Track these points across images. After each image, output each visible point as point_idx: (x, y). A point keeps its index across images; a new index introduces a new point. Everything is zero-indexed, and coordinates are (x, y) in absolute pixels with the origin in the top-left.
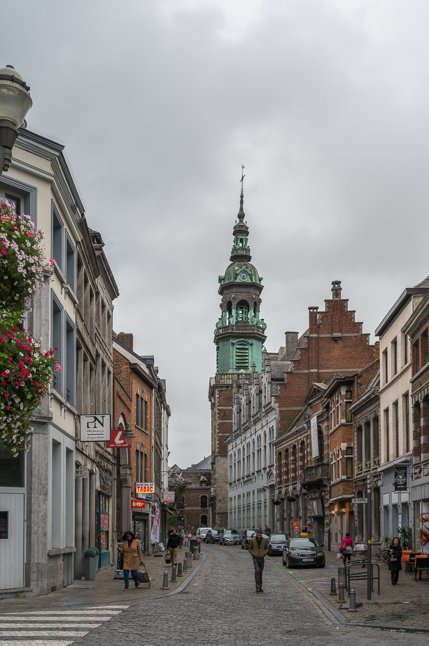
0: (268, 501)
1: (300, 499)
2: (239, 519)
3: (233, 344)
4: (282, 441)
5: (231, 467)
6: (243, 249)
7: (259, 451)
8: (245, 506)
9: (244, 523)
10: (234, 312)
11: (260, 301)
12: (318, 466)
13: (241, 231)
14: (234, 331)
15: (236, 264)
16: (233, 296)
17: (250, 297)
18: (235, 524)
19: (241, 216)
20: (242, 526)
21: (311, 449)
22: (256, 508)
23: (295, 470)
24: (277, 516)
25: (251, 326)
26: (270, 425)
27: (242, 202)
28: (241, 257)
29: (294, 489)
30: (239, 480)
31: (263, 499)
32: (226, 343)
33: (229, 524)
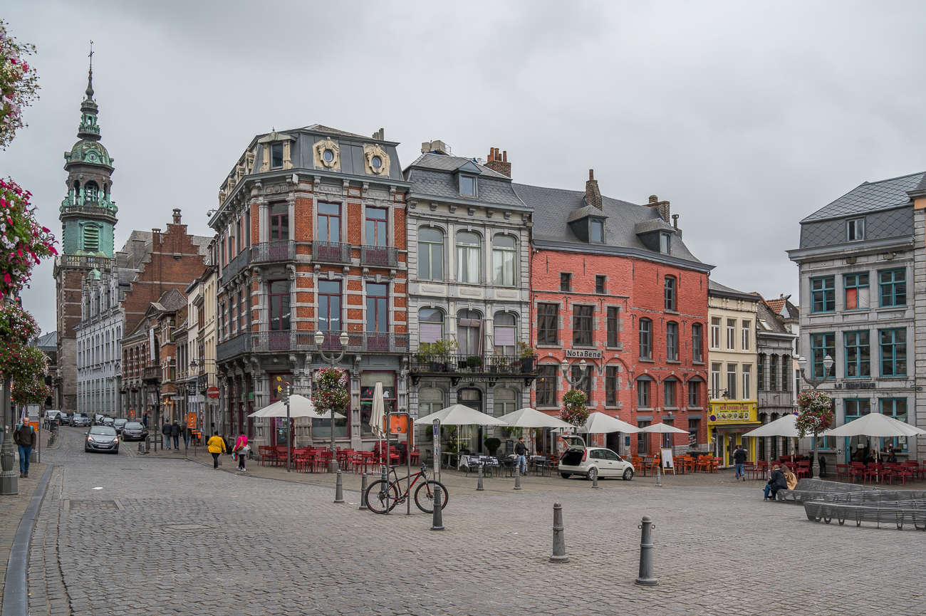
0: (115, 389)
1: (142, 391)
2: (89, 403)
3: (81, 225)
4: (128, 341)
5: (80, 353)
6: (91, 127)
7: (108, 344)
8: (95, 392)
9: (93, 407)
10: (82, 192)
11: (111, 183)
12: (154, 368)
13: (89, 109)
14: (82, 212)
15: (84, 143)
16: (81, 176)
17: (100, 178)
18: (84, 407)
19: (90, 93)
20: (91, 410)
21: (150, 352)
22: (105, 394)
23: (138, 367)
24: (124, 403)
25: (101, 208)
26: (118, 325)
27: (90, 79)
28: (89, 135)
29: (137, 382)
30: (88, 367)
31: (111, 387)
32: (73, 223)
33: (78, 407)
